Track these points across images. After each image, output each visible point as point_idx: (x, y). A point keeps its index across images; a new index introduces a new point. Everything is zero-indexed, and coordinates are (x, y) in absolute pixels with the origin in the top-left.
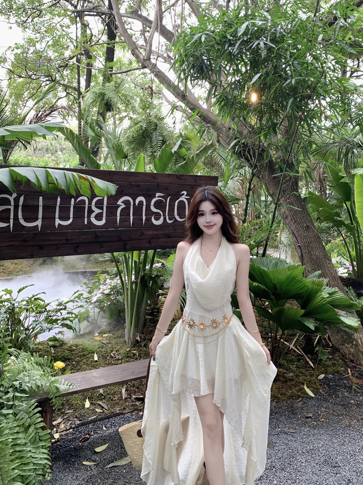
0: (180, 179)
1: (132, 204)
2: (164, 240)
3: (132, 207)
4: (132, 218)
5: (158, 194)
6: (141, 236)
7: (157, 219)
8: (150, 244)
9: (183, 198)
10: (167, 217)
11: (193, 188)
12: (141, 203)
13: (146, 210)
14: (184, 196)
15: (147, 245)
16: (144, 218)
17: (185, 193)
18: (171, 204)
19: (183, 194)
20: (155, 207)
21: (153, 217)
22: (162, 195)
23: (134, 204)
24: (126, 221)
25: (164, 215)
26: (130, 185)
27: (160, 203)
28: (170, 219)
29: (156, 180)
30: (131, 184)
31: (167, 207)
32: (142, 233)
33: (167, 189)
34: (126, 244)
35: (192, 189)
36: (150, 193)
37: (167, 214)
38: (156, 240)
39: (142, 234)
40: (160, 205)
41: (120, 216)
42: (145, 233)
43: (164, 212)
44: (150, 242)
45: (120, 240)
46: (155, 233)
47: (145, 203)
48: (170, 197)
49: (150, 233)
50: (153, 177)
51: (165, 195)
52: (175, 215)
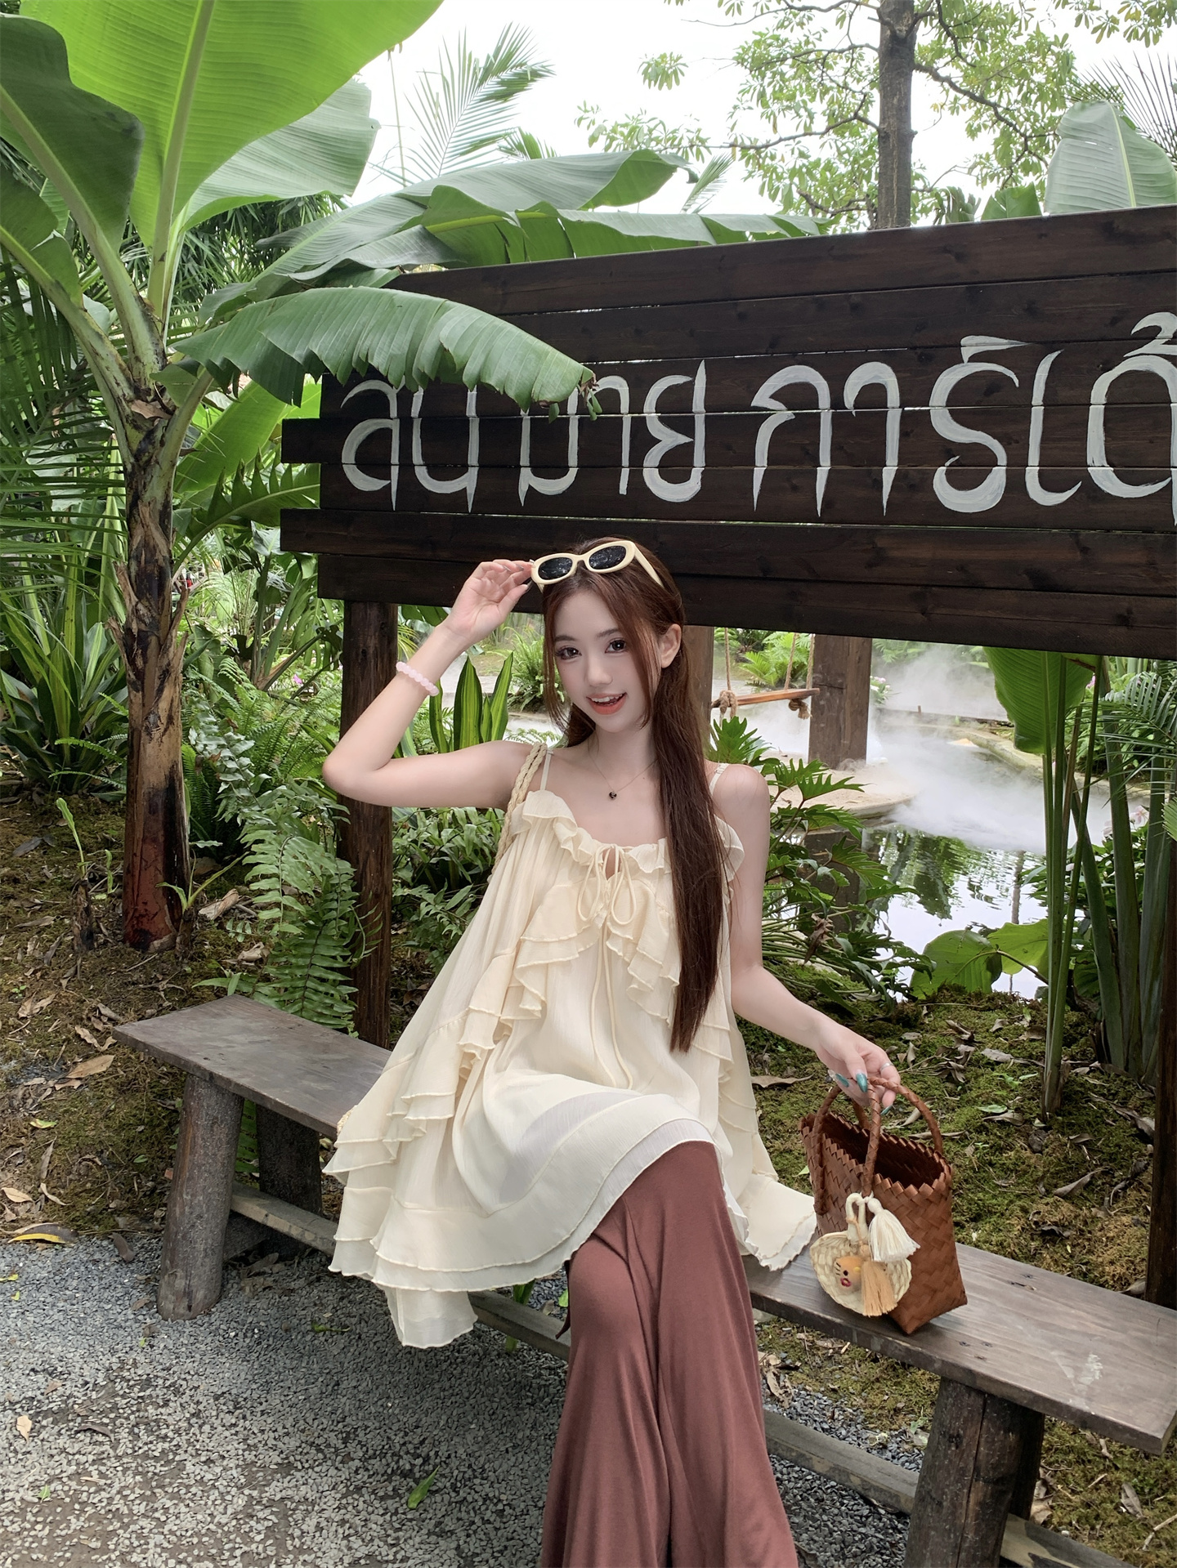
1: (825, 401)
3: (825, 419)
4: (822, 473)
5: (972, 345)
7: (964, 480)
8: (925, 610)
9: (1148, 359)
10: (1032, 475)
12: (873, 394)
13: (904, 434)
14: (1156, 346)
15: (906, 613)
16: (889, 474)
18: (1064, 394)
19: (1154, 331)
20: (959, 417)
21: (941, 471)
22: (1000, 344)
24: (795, 488)
25: (1015, 463)
27: (991, 393)
29: (961, 267)
30: (821, 303)
31: (1037, 414)
32: (877, 548)
34: (793, 596)
36: (924, 337)
37: (1032, 457)
38: (962, 593)
39: (877, 556)
41: (771, 462)
43: (1015, 443)
45: (769, 576)
48: (1055, 354)
49: (924, 552)
50: (946, 250)
51: (1023, 344)
52: (1089, 462)
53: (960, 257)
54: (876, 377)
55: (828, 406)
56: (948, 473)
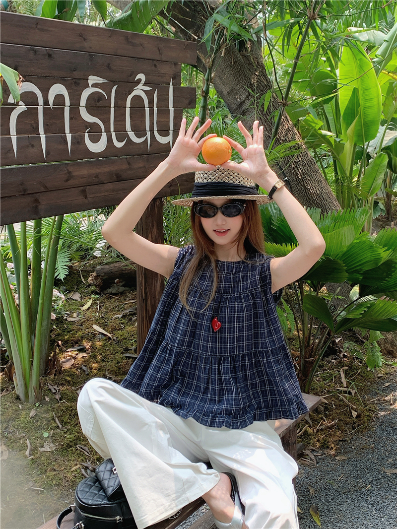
0: (133, 45)
1: (41, 102)
2: (110, 186)
3: (40, 110)
4: (43, 137)
5: (93, 79)
6: (67, 180)
7: (95, 139)
8: (86, 198)
9: (139, 91)
10: (113, 134)
11: (155, 66)
12: (59, 98)
13: (71, 119)
14: (140, 86)
15: (80, 199)
16: (69, 137)
17: (141, 76)
18: (120, 102)
19: (140, 80)
20: (90, 111)
21: (87, 134)
22: (100, 80)
23: (46, 102)
24: (33, 146)
25: (108, 131)
26: (31, 55)
27: (98, 101)
28: (119, 140)
29: (86, 44)
30: (35, 52)
31: (112, 109)
32: (69, 173)
33: (108, 66)
34: (37, 201)
35: (153, 68)
36: (76, 74)
37: (112, 129)
38: (96, 187)
39: (70, 176)
40: (97, 105)
41: (18, 132)
42: (75, 174)
43: (106, 122)
44: (84, 192)
45: (24, 193)
46: (94, 171)
47: (68, 102)
48: (116, 86)
49: (84, 172)
50: (81, 36)
51: (107, 81)
52: (127, 130)
53: (85, 39)
54: (60, 91)
55: (42, 104)
56: (89, 136)
